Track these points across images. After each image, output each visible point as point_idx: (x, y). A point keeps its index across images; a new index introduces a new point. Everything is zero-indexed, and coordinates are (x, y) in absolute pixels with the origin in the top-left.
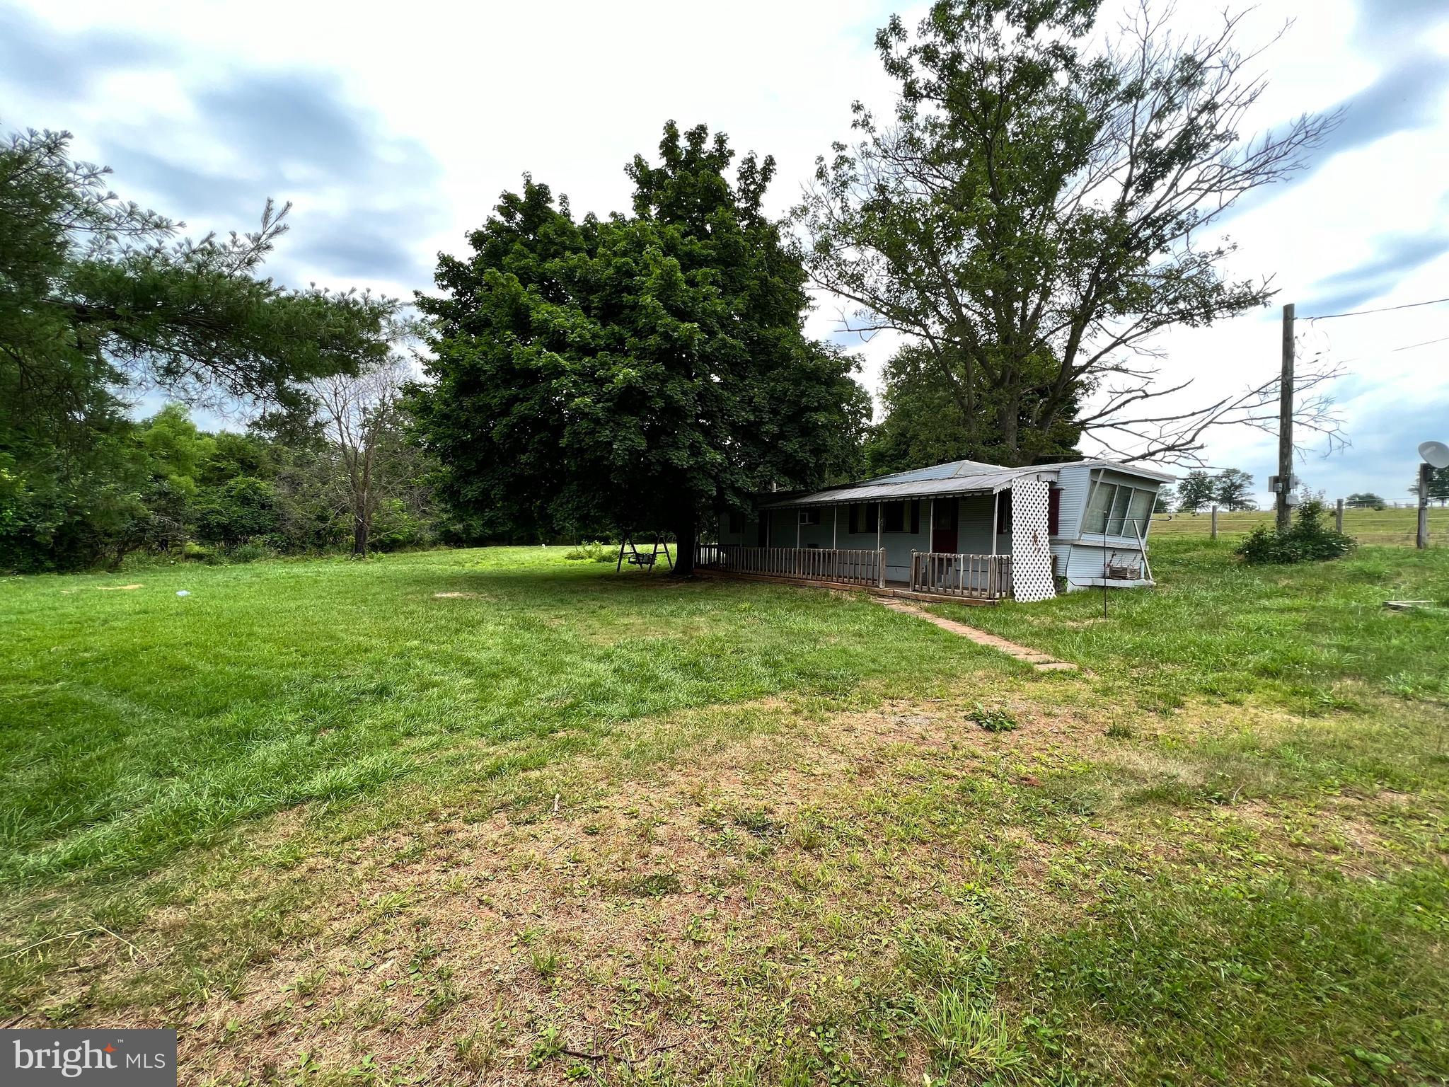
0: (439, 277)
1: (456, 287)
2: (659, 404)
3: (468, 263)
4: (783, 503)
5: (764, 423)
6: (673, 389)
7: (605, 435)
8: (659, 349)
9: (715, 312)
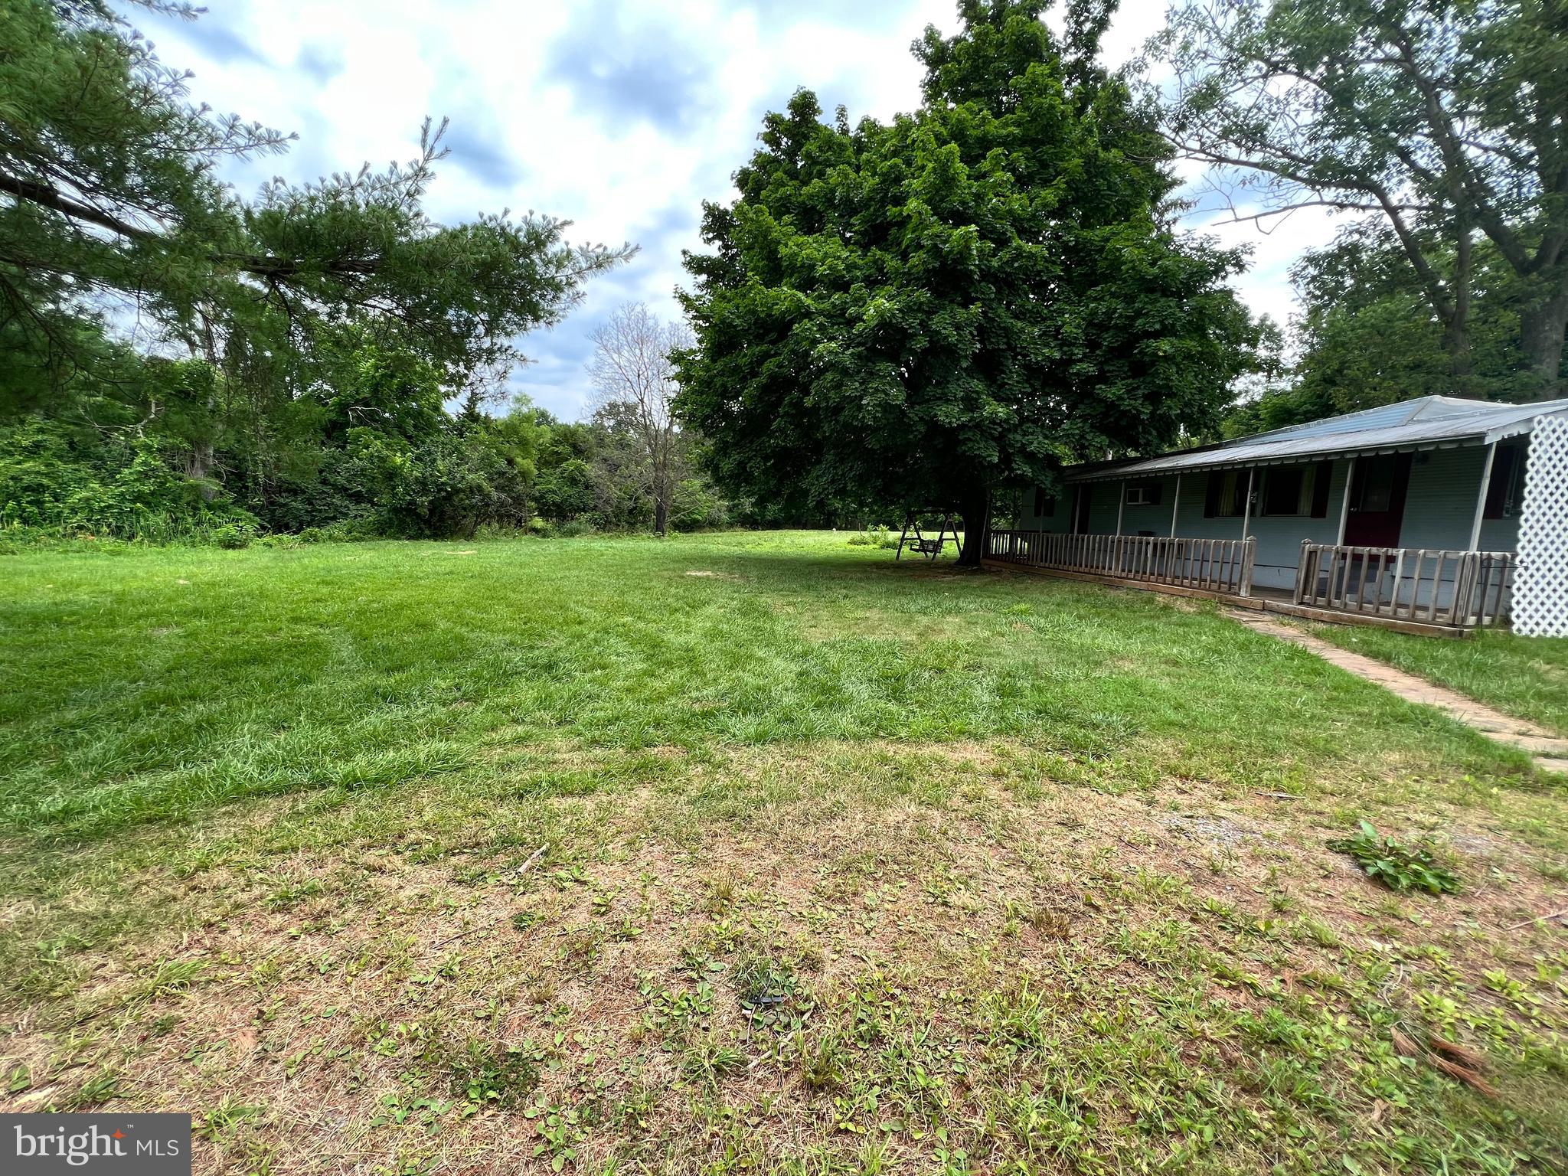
0: (706, 229)
1: (723, 240)
2: (921, 343)
3: (730, 208)
4: (1101, 474)
5: (1075, 362)
6: (941, 323)
7: (852, 388)
8: (927, 271)
9: (1010, 212)
